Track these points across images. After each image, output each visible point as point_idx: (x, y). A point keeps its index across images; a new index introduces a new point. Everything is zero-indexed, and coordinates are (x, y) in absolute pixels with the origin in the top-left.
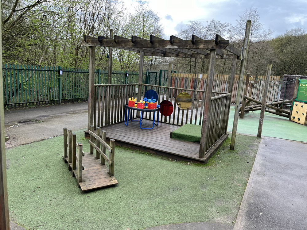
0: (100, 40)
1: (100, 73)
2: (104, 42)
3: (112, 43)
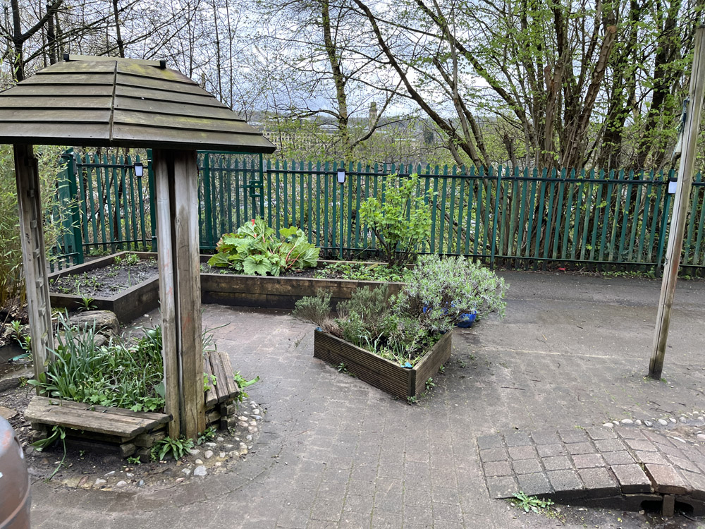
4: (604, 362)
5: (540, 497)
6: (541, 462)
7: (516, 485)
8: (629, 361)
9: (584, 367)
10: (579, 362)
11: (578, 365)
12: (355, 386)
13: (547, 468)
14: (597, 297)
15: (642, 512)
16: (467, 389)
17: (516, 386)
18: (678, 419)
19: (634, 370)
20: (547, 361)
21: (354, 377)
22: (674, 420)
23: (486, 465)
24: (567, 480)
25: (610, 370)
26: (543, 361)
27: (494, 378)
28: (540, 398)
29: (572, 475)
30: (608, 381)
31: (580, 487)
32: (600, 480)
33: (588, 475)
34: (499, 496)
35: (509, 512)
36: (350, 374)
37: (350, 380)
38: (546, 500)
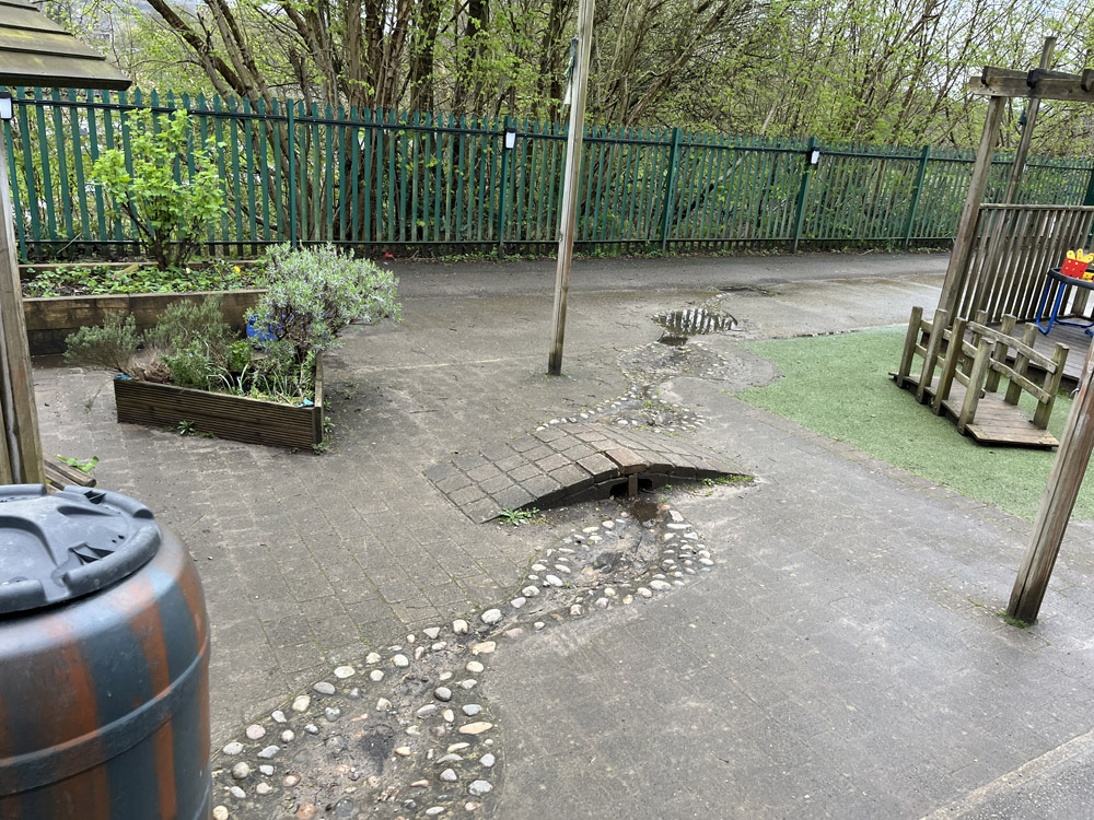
0: (1034, 79)
1: (929, 159)
2: (1044, 85)
3: (1071, 91)
4: (498, 366)
5: (524, 508)
6: (509, 476)
7: (496, 505)
8: (520, 361)
9: (482, 375)
10: (474, 370)
11: (475, 374)
12: (223, 449)
13: (518, 480)
14: (450, 290)
15: (612, 498)
16: (374, 422)
17: (426, 409)
18: (595, 410)
19: (532, 368)
20: (439, 375)
21: (210, 437)
22: (592, 412)
23: (452, 496)
24: (544, 486)
25: (510, 373)
26: (435, 375)
27: (394, 405)
28: (460, 416)
29: (545, 479)
30: (514, 385)
31: (559, 487)
32: (573, 477)
33: (560, 474)
34: (484, 519)
35: (501, 532)
36: (204, 434)
37: (208, 442)
38: (531, 509)
